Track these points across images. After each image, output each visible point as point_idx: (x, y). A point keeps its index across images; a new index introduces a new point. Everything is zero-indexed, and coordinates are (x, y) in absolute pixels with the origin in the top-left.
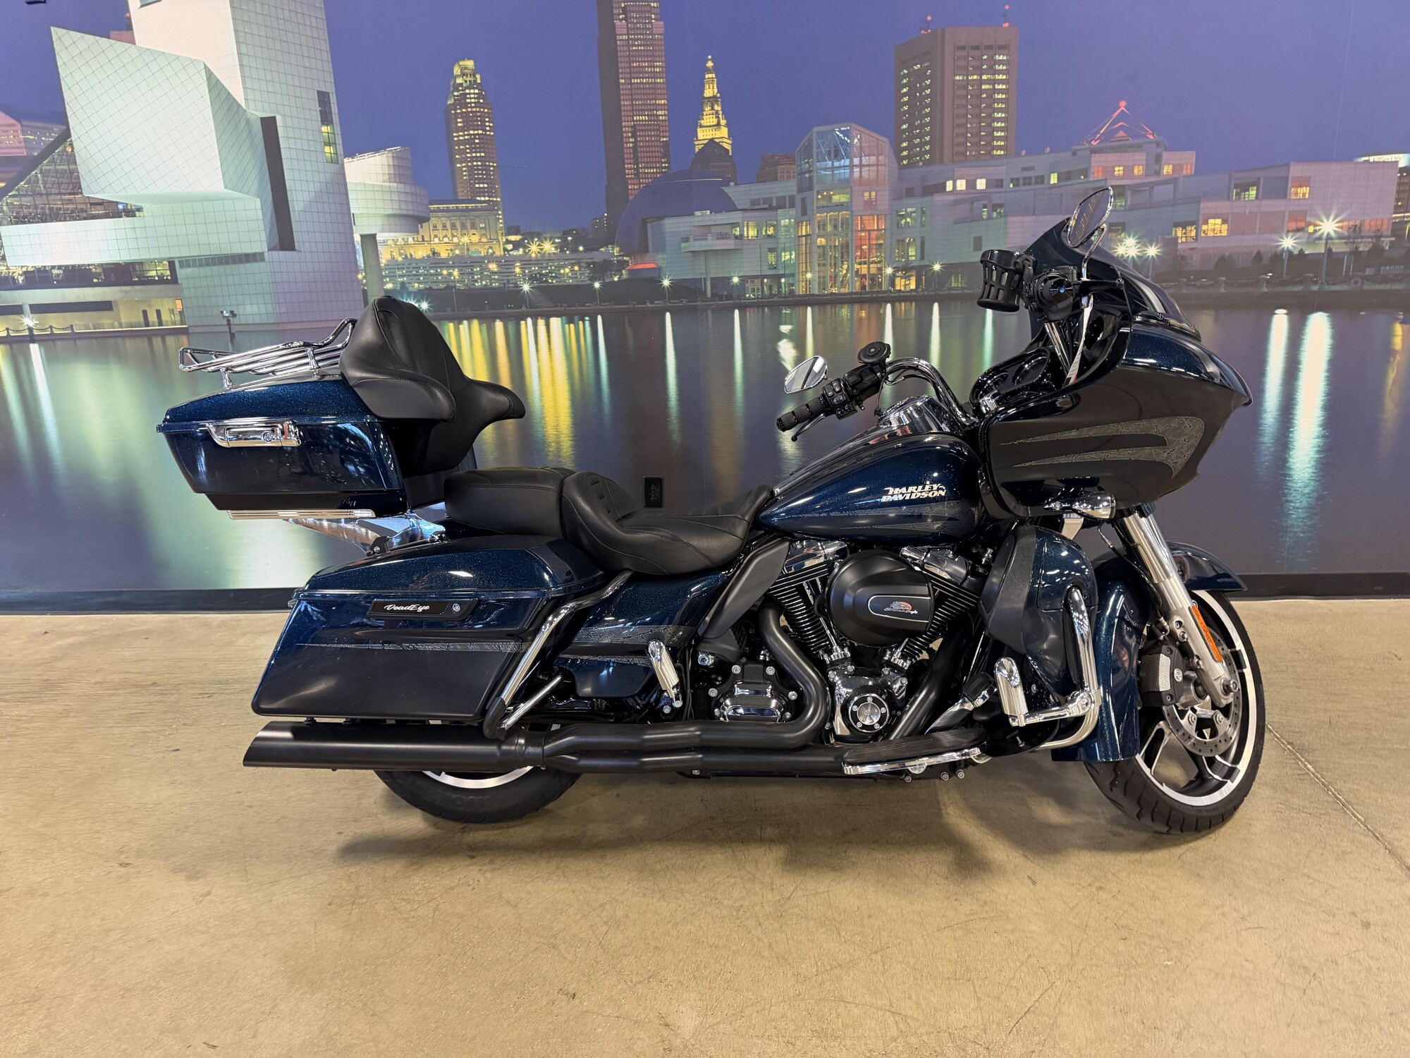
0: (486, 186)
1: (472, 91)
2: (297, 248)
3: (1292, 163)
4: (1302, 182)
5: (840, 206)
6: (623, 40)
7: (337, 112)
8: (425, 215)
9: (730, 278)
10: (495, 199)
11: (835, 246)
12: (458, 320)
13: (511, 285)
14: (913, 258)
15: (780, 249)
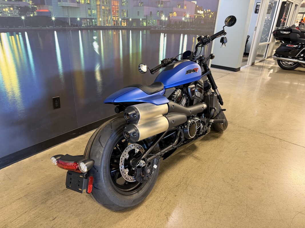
4: (185, 5)
9: (76, 18)
11: (107, 10)
14: (125, 16)
15: (92, 9)
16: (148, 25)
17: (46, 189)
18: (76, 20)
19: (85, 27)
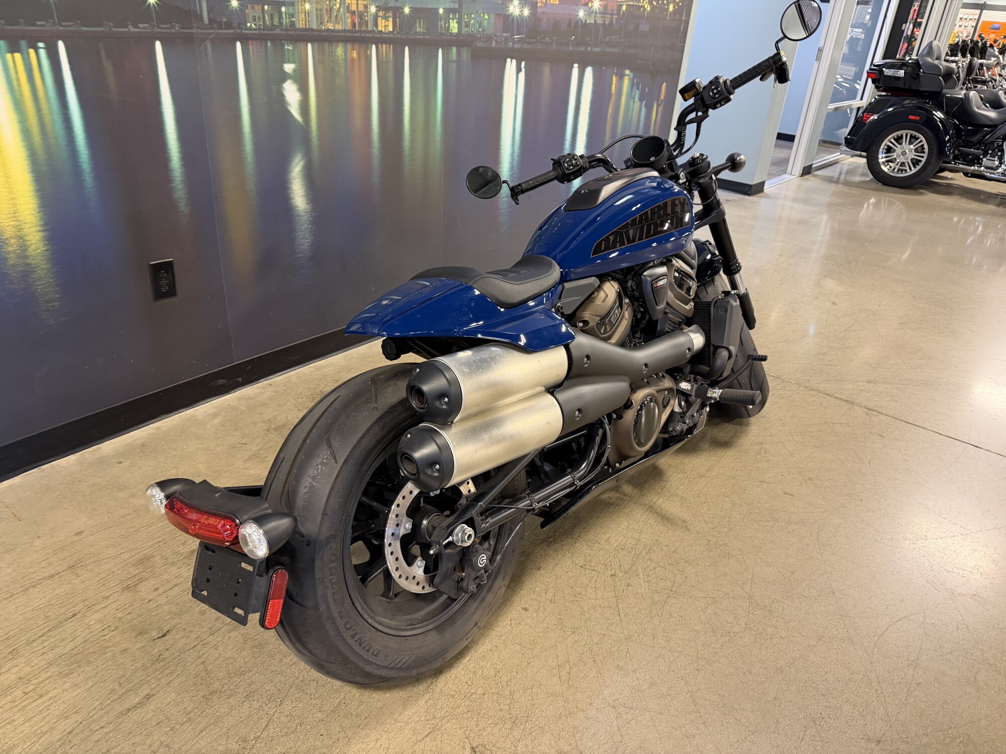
16: (465, 30)
17: (137, 549)
18: (227, 7)
19: (257, 32)
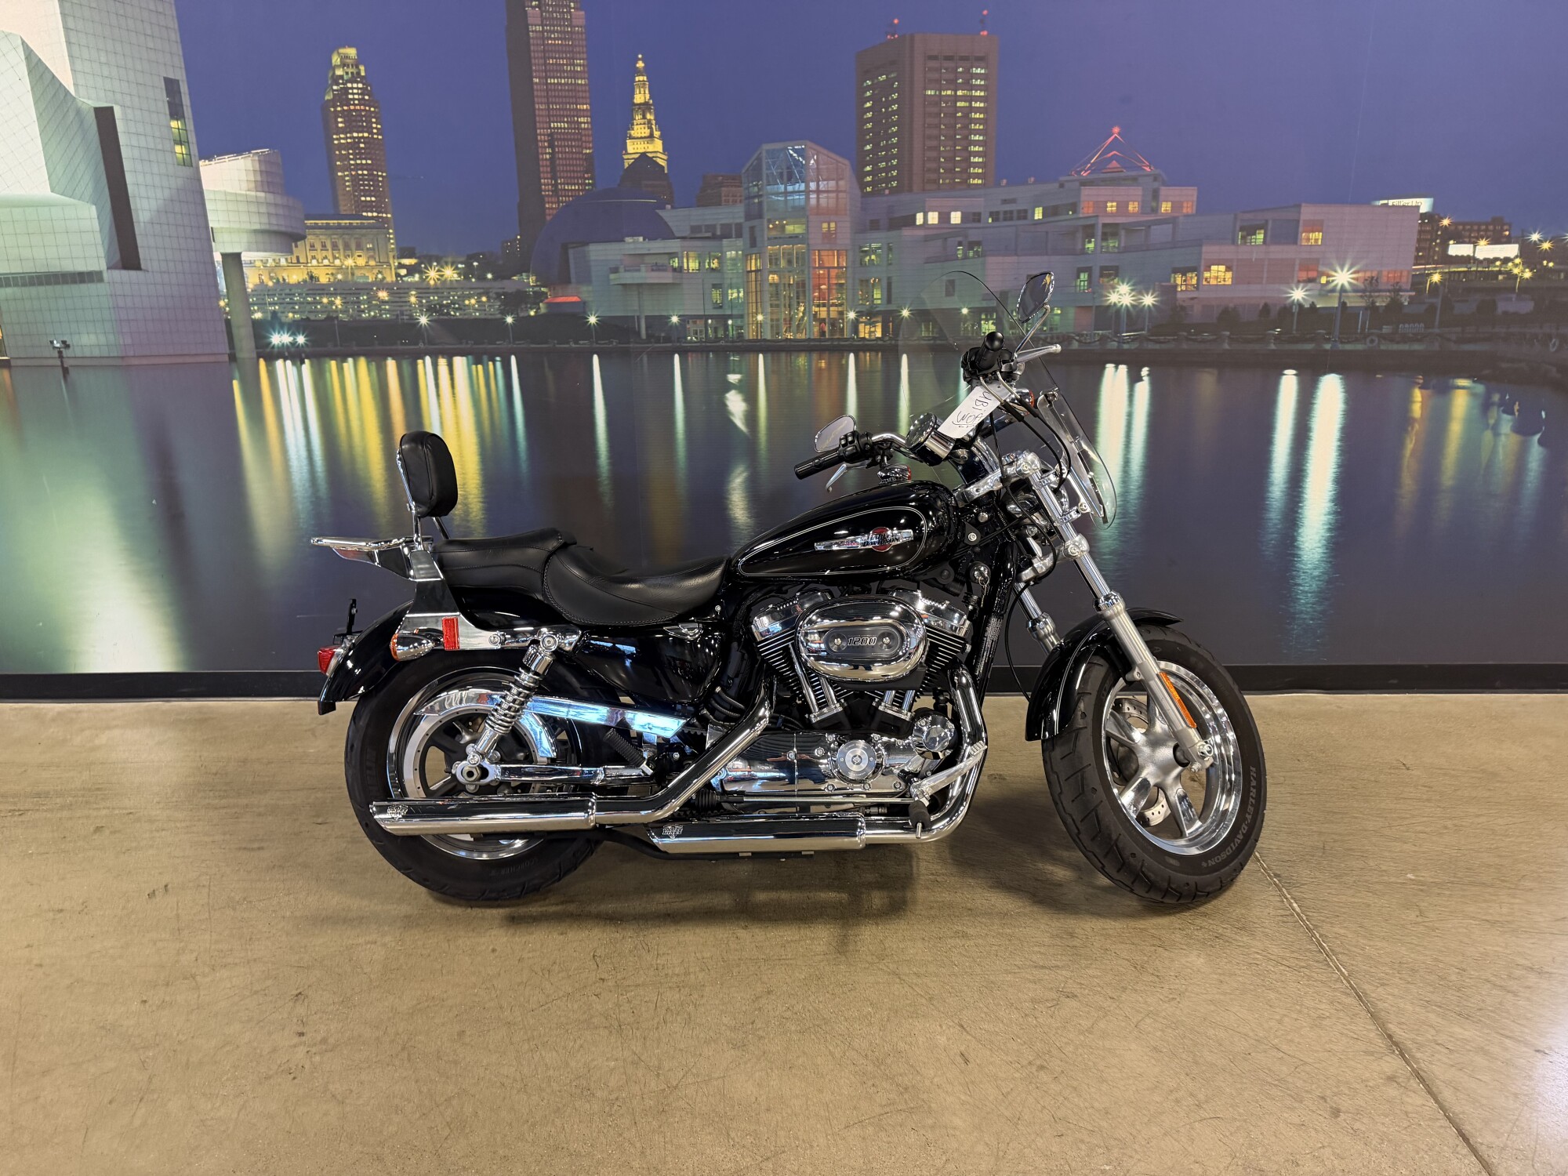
0: (373, 199)
1: (355, 85)
2: (143, 266)
3: (1303, 205)
4: (1314, 227)
5: (794, 238)
6: (536, 31)
7: (188, 104)
8: (300, 231)
9: (669, 317)
10: (384, 215)
11: (789, 284)
12: (342, 357)
13: (405, 317)
14: (879, 302)
15: (726, 286)
18: (667, 323)
19: (698, 344)
